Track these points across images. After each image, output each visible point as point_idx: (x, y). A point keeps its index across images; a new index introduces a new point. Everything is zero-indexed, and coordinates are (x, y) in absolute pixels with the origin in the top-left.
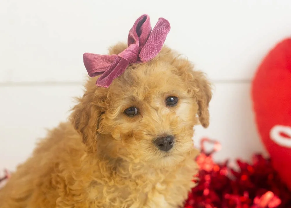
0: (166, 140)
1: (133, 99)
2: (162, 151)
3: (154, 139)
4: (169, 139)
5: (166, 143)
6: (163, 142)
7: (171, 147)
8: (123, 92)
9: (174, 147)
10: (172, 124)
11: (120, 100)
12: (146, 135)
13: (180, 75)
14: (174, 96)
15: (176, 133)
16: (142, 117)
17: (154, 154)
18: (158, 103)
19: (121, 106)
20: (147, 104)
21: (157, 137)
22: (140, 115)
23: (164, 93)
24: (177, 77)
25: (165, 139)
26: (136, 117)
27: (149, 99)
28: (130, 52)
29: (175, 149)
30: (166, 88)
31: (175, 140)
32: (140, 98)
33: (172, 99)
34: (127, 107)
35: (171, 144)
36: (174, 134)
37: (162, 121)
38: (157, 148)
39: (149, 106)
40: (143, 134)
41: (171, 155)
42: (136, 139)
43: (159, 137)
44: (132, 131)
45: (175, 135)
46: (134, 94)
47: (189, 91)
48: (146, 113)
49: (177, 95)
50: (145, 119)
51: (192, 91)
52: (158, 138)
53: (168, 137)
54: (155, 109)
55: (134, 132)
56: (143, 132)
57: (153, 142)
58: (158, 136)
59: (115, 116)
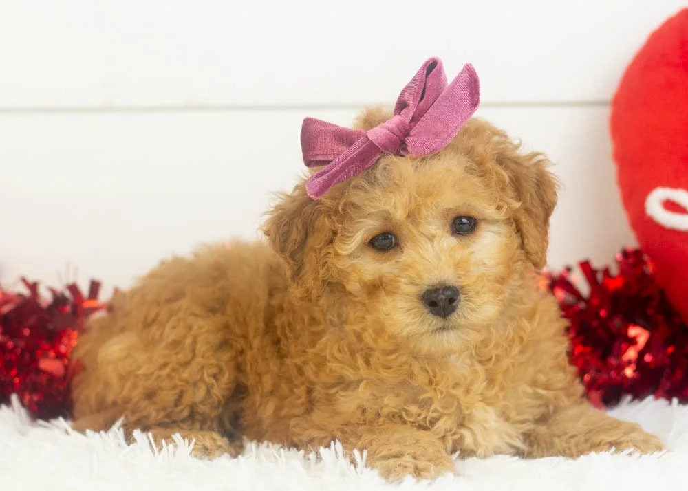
0: (443, 294)
1: (387, 217)
2: (436, 317)
3: (420, 291)
4: (448, 293)
5: (442, 299)
6: (437, 297)
7: (453, 309)
8: (367, 202)
9: (458, 311)
10: (457, 265)
11: (360, 218)
12: (407, 284)
13: (481, 176)
14: (469, 215)
15: (465, 283)
16: (402, 252)
17: (420, 320)
18: (435, 226)
19: (364, 229)
20: (411, 227)
21: (425, 288)
22: (399, 249)
23: (450, 209)
24: (475, 180)
25: (440, 292)
26: (392, 252)
27: (417, 216)
28: (388, 132)
29: (460, 314)
30: (451, 200)
31: (462, 297)
32: (400, 215)
33: (464, 221)
34: (375, 232)
35: (454, 304)
36: (460, 284)
37: (440, 259)
38: (426, 311)
39: (414, 231)
40: (399, 281)
41: (454, 327)
42: (388, 293)
43: (430, 288)
44: (380, 279)
45: (462, 287)
46: (389, 208)
47: (499, 208)
48: (408, 244)
49: (474, 214)
50: (408, 255)
51: (505, 207)
52: (427, 290)
53: (447, 288)
54: (429, 238)
55: (384, 279)
56: (399, 279)
57: (418, 299)
58: (428, 286)
59: (351, 248)
